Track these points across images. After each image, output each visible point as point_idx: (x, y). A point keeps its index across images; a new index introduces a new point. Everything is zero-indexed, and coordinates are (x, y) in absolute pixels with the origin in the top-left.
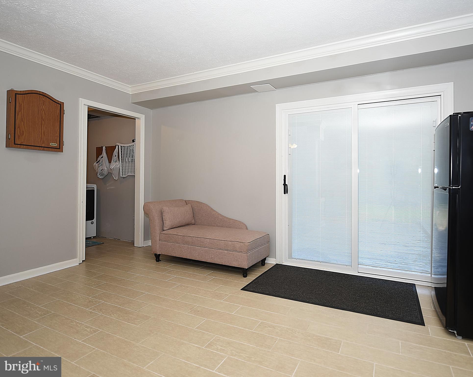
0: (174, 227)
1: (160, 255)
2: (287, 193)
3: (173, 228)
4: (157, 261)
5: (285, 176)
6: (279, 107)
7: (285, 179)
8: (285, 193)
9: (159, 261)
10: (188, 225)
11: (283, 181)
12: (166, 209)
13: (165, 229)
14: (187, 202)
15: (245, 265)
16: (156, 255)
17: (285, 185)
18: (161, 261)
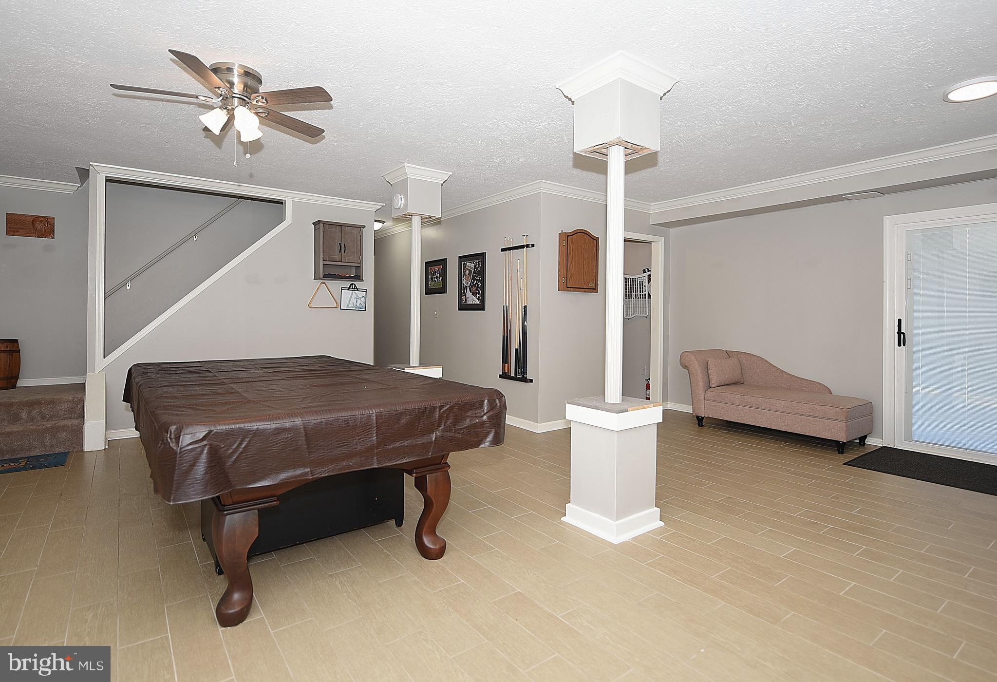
0: (722, 384)
1: (703, 418)
2: (904, 345)
3: (721, 386)
4: (699, 425)
5: (900, 321)
6: (888, 221)
7: (901, 324)
8: (899, 345)
9: (702, 425)
10: (735, 383)
11: (897, 327)
12: (710, 361)
13: (712, 386)
14: (729, 354)
15: (842, 437)
16: (698, 417)
17: (900, 333)
18: (704, 426)
